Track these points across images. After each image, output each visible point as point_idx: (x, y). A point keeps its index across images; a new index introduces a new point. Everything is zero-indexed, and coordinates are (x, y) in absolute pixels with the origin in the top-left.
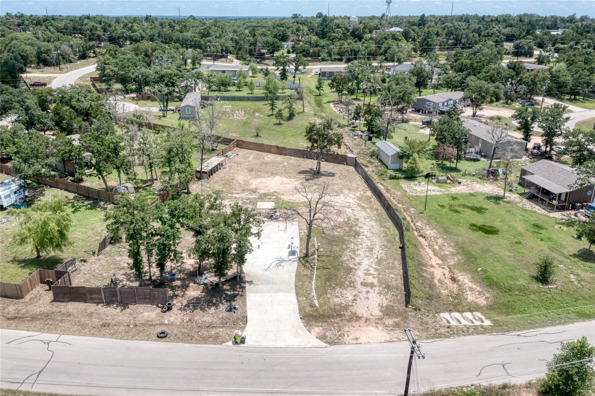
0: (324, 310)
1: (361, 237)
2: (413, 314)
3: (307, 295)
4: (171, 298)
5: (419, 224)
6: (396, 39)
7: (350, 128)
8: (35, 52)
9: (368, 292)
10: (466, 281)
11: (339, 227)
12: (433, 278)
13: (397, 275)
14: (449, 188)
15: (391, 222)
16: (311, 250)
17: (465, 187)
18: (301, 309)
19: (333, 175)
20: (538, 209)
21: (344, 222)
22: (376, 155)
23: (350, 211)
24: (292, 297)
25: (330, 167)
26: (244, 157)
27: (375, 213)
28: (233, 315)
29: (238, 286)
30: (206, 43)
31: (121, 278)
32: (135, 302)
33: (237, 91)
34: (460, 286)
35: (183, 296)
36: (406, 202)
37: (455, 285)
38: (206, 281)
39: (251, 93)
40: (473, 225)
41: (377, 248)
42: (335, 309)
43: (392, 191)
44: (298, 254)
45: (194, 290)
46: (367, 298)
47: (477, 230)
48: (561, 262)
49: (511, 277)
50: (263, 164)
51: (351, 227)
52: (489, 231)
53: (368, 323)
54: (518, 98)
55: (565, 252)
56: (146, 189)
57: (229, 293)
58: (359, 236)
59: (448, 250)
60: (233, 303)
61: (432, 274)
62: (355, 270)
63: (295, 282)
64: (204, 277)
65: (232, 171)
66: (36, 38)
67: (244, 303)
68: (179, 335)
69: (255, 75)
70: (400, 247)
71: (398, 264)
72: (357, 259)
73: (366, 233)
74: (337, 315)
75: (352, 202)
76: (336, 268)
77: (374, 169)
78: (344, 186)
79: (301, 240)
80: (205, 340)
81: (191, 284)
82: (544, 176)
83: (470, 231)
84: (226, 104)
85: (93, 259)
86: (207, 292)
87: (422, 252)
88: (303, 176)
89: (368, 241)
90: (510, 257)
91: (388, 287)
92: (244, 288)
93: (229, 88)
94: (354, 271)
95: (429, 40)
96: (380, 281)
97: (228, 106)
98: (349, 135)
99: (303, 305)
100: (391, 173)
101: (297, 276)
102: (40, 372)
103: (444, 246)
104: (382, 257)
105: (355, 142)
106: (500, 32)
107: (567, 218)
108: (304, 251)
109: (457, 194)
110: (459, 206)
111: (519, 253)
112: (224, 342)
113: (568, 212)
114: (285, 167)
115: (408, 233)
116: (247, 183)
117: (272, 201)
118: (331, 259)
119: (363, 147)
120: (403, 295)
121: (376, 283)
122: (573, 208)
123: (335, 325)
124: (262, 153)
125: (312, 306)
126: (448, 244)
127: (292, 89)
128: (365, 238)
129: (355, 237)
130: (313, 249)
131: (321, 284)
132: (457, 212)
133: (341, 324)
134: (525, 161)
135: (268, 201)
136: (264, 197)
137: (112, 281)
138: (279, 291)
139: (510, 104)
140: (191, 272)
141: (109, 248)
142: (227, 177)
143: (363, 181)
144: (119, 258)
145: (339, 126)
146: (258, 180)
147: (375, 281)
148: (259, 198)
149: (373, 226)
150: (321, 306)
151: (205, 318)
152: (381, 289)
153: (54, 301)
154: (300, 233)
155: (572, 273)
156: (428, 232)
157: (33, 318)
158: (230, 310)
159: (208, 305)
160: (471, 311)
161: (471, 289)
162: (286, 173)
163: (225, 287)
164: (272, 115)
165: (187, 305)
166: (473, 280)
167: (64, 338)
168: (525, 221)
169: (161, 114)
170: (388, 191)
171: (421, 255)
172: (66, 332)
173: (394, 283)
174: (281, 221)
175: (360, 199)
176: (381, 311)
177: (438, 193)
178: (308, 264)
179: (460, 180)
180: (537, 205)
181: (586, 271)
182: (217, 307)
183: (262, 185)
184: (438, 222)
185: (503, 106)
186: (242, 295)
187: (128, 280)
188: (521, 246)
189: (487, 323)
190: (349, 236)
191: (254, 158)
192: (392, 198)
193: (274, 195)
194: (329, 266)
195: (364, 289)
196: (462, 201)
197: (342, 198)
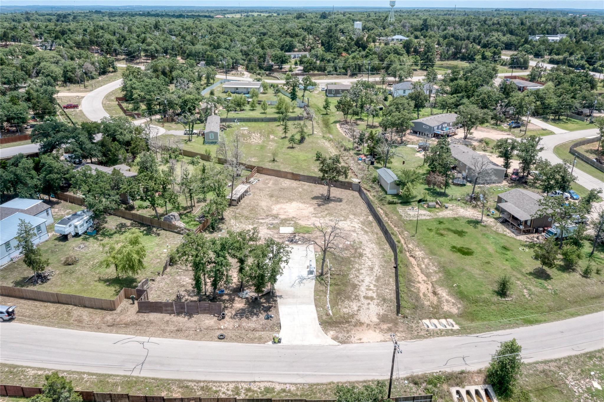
0: (336, 318)
1: (364, 258)
2: (402, 321)
3: (323, 306)
4: (224, 310)
5: (410, 246)
6: (398, 54)
7: (355, 152)
8: (62, 72)
9: (369, 304)
10: (444, 294)
11: (346, 249)
12: (419, 292)
13: (391, 290)
14: (438, 212)
15: (388, 244)
16: (325, 270)
17: (451, 212)
18: (320, 317)
19: (340, 200)
20: (508, 232)
21: (350, 244)
22: (376, 181)
23: (355, 235)
24: (313, 307)
25: (338, 193)
26: (265, 183)
27: (375, 236)
28: (270, 322)
29: (271, 300)
30: (217, 56)
32: (198, 313)
33: (251, 110)
34: (439, 298)
35: (231, 308)
36: (401, 226)
37: (436, 298)
38: (247, 296)
39: (264, 113)
40: (454, 247)
41: (376, 268)
42: (344, 317)
43: (390, 215)
44: (315, 273)
45: (239, 303)
46: (368, 309)
47: (456, 252)
48: (519, 279)
49: (478, 291)
50: (282, 189)
51: (356, 249)
52: (466, 252)
53: (368, 328)
54: (508, 118)
55: (523, 270)
56: (187, 216)
57: (265, 305)
58: (362, 257)
59: (433, 269)
60: (270, 313)
61: (418, 289)
62: (360, 286)
63: (314, 296)
64: (245, 292)
65: (256, 197)
66: (60, 55)
67: (277, 312)
68: (233, 337)
69: (266, 91)
70: (394, 267)
71: (392, 281)
72: (361, 277)
73: (368, 255)
74: (346, 321)
75: (357, 226)
76: (345, 285)
77: (375, 194)
78: (350, 211)
79: (317, 261)
80: (252, 340)
81: (236, 298)
82: (515, 204)
83: (451, 252)
84: (244, 126)
85: (158, 278)
86: (249, 305)
87: (412, 271)
88: (315, 201)
89: (370, 262)
90: (480, 275)
91: (384, 300)
92: (276, 301)
93: (243, 108)
94: (358, 287)
95: (430, 54)
96: (378, 295)
97: (245, 128)
98: (354, 159)
99: (321, 314)
100: (390, 198)
101: (315, 291)
102: (143, 363)
103: (429, 265)
104: (380, 275)
105: (359, 167)
106: (499, 40)
107: (530, 241)
108: (320, 271)
109: (443, 218)
110: (444, 229)
111: (487, 271)
112: (266, 342)
113: (532, 235)
114: (300, 193)
115: (401, 255)
116: (270, 209)
117: (292, 226)
118: (341, 277)
119: (366, 172)
120: (395, 306)
121: (375, 297)
122: (537, 232)
123: (345, 329)
124: (279, 178)
125: (328, 315)
126: (432, 263)
127: (301, 107)
128: (367, 259)
129: (359, 258)
130: (327, 269)
131: (334, 297)
132: (442, 235)
133: (349, 328)
134: (504, 186)
135: (288, 226)
136: (285, 222)
137: (177, 296)
138: (302, 303)
139: (499, 125)
140: (234, 289)
141: (169, 269)
142: (252, 203)
143: (366, 206)
144: (178, 278)
145: (345, 150)
146: (279, 206)
147: (374, 295)
148: (281, 223)
149: (373, 249)
150: (334, 315)
151: (250, 325)
152: (379, 301)
153: (139, 312)
154: (316, 255)
155: (526, 288)
156: (417, 253)
157: (127, 325)
158: (268, 318)
159: (251, 315)
160: (446, 318)
161: (447, 301)
162: (301, 198)
163: (262, 300)
164: (285, 137)
165: (236, 315)
166: (450, 294)
167: (153, 339)
168: (496, 244)
169: (186, 137)
170: (387, 215)
171: (411, 273)
172: (152, 335)
173: (389, 297)
174: (300, 244)
175: (363, 223)
176: (378, 319)
177: (428, 218)
178: (323, 282)
179: (447, 205)
180: (508, 228)
181: (537, 286)
182: (257, 316)
183: (282, 211)
184: (426, 245)
185: (493, 128)
186: (275, 307)
187: (189, 295)
188: (489, 265)
189: (456, 327)
190: (354, 257)
191: (273, 184)
192: (389, 222)
193: (293, 221)
194: (339, 283)
195: (366, 302)
196: (447, 225)
197: (348, 222)
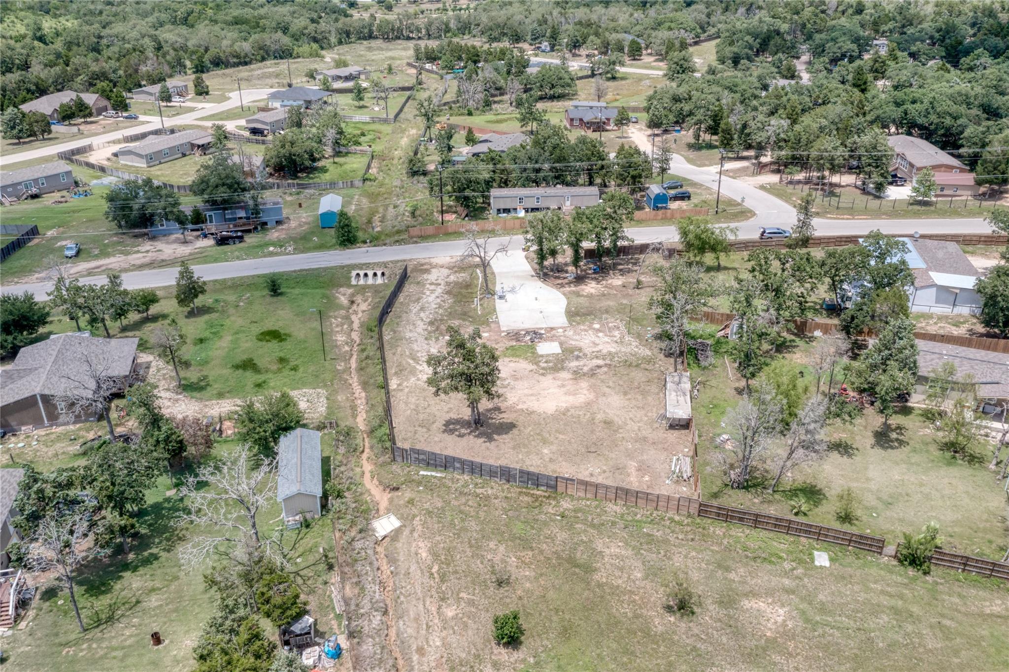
5: (347, 349)
10: (343, 299)
13: (406, 292)
15: (385, 340)
19: (447, 427)
31: (635, 268)
41: (415, 311)
42: (465, 271)
51: (437, 330)
53: (442, 266)
58: (431, 321)
62: (443, 293)
71: (400, 299)
73: (422, 324)
74: (463, 268)
83: (293, 334)
88: (507, 417)
89: (422, 317)
92: (537, 274)
103: (337, 326)
104: (414, 303)
117: (542, 356)
126: (331, 326)
128: (424, 319)
133: (461, 264)
135: (548, 355)
136: (557, 365)
138: (508, 273)
148: (563, 361)
149: (410, 332)
154: (497, 318)
166: (337, 298)
174: (522, 331)
183: (570, 386)
190: (441, 321)
193: (543, 368)
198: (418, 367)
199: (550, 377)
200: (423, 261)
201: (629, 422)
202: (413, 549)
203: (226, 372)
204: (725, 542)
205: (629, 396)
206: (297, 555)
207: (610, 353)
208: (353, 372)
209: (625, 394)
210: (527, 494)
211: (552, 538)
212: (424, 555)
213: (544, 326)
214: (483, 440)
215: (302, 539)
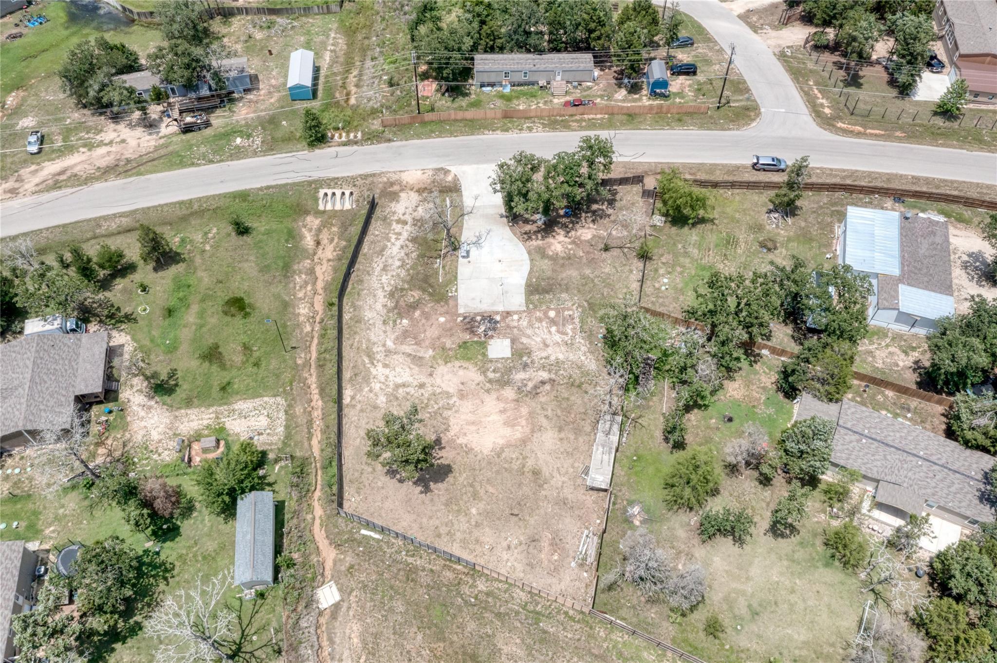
0: (443, 196)
3: (455, 207)
5: (308, 328)
9: (404, 215)
10: (309, 238)
15: (344, 322)
16: (447, 260)
21: (402, 319)
24: (467, 204)
34: (317, 235)
44: (460, 253)
46: (406, 208)
47: (249, 305)
49: (268, 234)
50: (516, 514)
51: (396, 305)
53: (413, 186)
58: (391, 290)
61: (334, 249)
62: (408, 240)
64: (542, 221)
65: (568, 463)
71: (365, 249)
76: (425, 241)
79: (456, 278)
91: (385, 220)
96: (390, 225)
99: (459, 197)
101: (462, 226)
104: (378, 257)
116: (534, 421)
117: (491, 361)
118: (428, 255)
120: (375, 213)
121: (394, 224)
123: (436, 185)
125: (451, 199)
126: (295, 287)
128: (385, 287)
129: (396, 289)
133: (432, 186)
135: (497, 361)
136: (504, 375)
140: (556, 225)
147: (394, 226)
148: (509, 370)
150: (445, 201)
152: (392, 217)
154: (456, 291)
160: (324, 211)
166: (302, 237)
173: (378, 223)
174: (478, 314)
176: (399, 197)
179: (176, 449)
190: (402, 292)
193: (490, 381)
195: (406, 217)
198: (372, 369)
199: (494, 395)
200: (394, 178)
201: (555, 474)
202: (348, 631)
203: (194, 363)
204: (605, 645)
205: (562, 435)
206: (252, 631)
207: (558, 362)
208: (313, 366)
209: (560, 430)
210: (450, 568)
211: (461, 627)
212: (356, 640)
213: (501, 308)
214: (420, 488)
215: (257, 612)
